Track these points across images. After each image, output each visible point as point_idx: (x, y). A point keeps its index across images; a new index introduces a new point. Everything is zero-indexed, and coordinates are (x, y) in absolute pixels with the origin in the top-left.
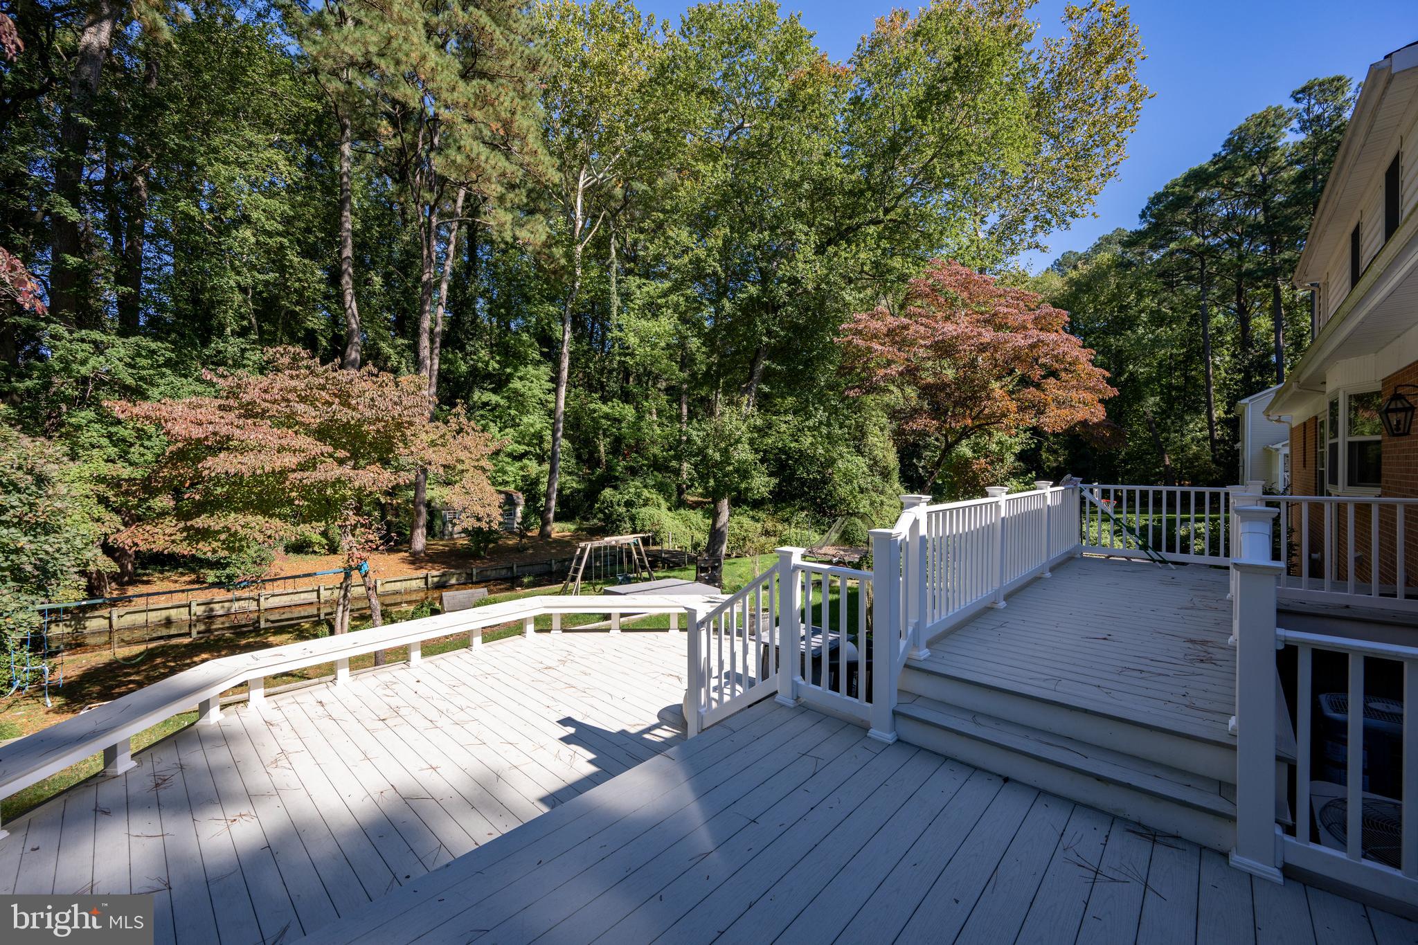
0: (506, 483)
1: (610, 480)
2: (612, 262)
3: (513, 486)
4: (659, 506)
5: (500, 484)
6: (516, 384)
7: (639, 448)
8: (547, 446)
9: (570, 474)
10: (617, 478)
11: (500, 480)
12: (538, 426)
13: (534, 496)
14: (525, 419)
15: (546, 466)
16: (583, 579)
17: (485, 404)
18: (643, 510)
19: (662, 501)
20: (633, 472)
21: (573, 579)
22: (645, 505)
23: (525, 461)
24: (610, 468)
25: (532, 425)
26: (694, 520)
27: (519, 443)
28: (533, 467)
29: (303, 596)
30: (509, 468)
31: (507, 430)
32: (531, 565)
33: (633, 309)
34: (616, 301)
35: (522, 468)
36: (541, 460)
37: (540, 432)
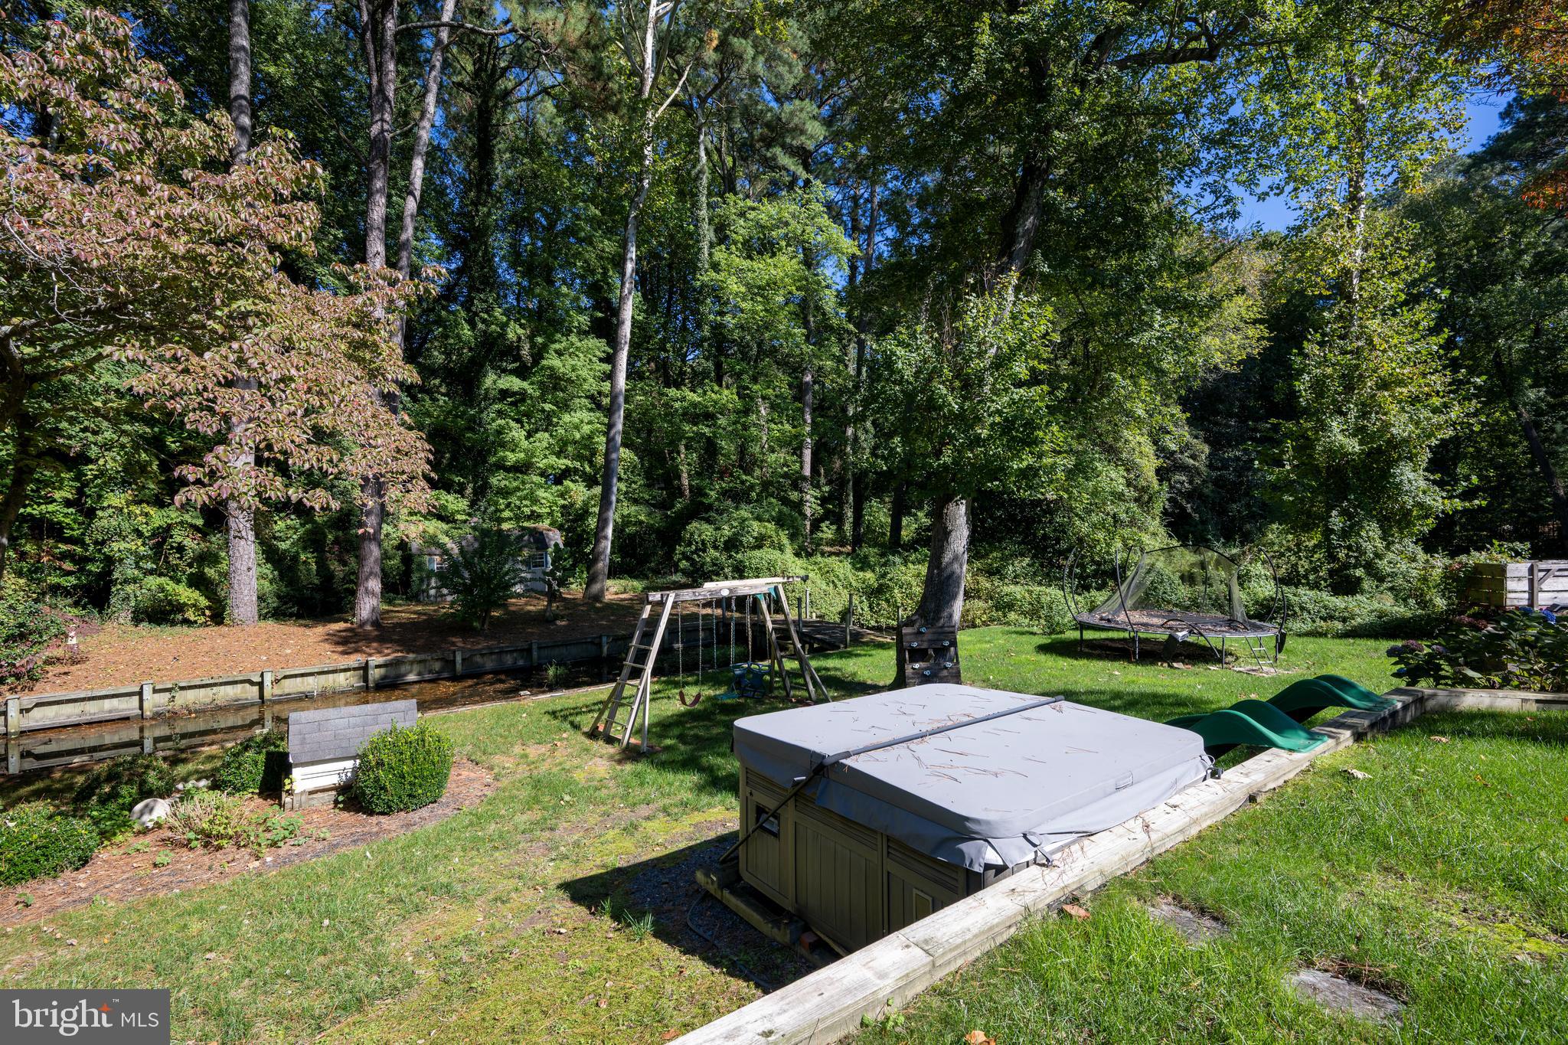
0: (535, 516)
1: (699, 510)
2: (701, 172)
3: (548, 522)
4: (781, 549)
5: (529, 518)
6: (552, 361)
7: (746, 462)
8: (600, 460)
9: (636, 501)
10: (709, 507)
11: (527, 511)
12: (586, 429)
13: (580, 536)
14: (566, 418)
15: (597, 490)
16: (654, 673)
17: (504, 394)
18: (757, 553)
19: (785, 541)
20: (739, 496)
21: (637, 674)
22: (759, 547)
23: (567, 483)
24: (698, 492)
25: (577, 428)
26: (840, 572)
27: (558, 455)
28: (579, 492)
29: (108, 704)
30: (541, 493)
31: (539, 435)
32: (565, 645)
33: (735, 243)
34: (708, 233)
35: (562, 495)
36: (591, 482)
37: (590, 437)
